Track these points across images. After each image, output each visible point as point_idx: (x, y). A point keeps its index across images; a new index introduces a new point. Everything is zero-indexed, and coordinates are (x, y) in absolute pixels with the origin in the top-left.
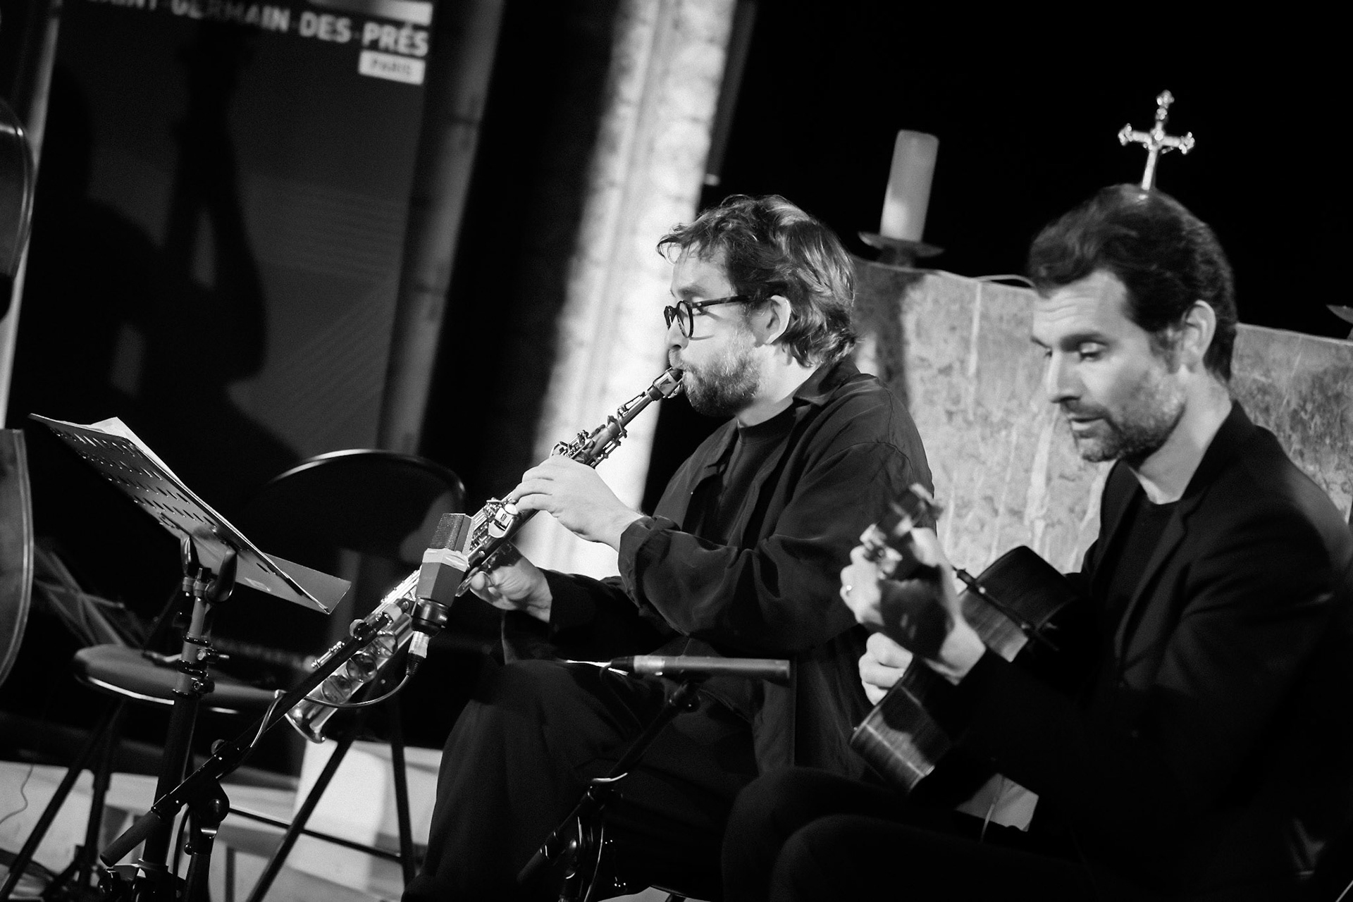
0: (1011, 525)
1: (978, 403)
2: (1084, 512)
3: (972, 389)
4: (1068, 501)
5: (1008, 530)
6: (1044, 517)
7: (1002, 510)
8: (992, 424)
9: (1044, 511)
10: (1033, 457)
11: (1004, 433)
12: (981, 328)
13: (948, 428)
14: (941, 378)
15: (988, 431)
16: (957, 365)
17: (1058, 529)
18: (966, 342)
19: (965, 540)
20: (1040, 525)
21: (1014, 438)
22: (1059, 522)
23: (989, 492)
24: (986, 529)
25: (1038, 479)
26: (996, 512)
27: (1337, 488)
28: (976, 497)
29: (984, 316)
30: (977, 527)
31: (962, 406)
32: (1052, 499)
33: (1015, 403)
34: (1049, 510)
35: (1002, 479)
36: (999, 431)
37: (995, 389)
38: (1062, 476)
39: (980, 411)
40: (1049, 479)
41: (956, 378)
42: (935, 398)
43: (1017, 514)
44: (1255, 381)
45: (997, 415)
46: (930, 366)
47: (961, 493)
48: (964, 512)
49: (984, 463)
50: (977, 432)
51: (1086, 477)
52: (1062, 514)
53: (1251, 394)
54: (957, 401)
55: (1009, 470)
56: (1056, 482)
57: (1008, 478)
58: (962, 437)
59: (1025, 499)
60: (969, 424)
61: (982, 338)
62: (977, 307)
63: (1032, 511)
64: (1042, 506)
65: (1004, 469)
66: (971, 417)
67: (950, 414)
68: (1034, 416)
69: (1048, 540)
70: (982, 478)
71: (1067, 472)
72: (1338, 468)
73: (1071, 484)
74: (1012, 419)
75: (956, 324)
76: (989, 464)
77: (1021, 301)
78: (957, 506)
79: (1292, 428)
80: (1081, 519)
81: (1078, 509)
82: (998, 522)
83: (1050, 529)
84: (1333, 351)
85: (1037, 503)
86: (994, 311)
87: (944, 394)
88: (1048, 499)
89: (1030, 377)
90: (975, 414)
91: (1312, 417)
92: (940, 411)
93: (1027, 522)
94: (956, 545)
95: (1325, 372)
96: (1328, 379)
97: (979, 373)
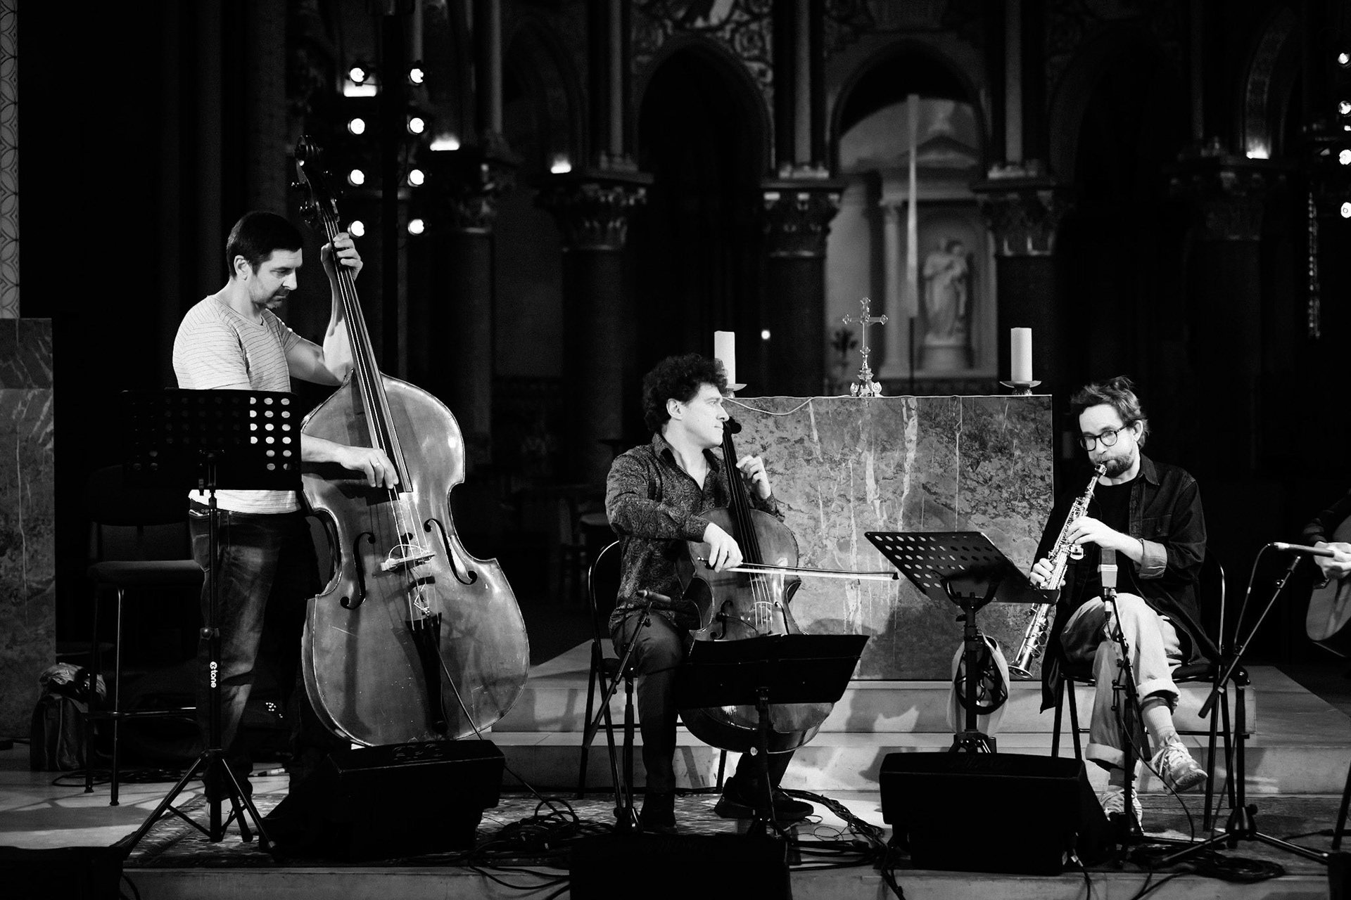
0: (860, 506)
1: (824, 453)
2: (903, 492)
3: (819, 447)
4: (891, 489)
5: (858, 508)
6: (879, 498)
7: (852, 499)
8: (835, 461)
9: (878, 496)
10: (865, 472)
11: (844, 464)
12: (816, 419)
13: (809, 467)
14: (797, 445)
15: (834, 466)
16: (806, 438)
17: (889, 502)
18: (809, 427)
19: (833, 517)
20: (877, 503)
21: (850, 465)
22: (888, 499)
23: (842, 493)
24: (844, 509)
25: (870, 483)
26: (849, 501)
27: (1044, 459)
28: (835, 496)
29: (816, 413)
30: (840, 509)
31: (814, 456)
32: (881, 489)
33: (846, 450)
34: (880, 495)
35: (849, 485)
36: (840, 464)
37: (832, 445)
38: (884, 478)
39: (826, 457)
40: (877, 481)
41: (807, 444)
42: (797, 455)
43: (862, 499)
44: (985, 419)
45: (838, 457)
46: (788, 440)
47: (824, 496)
48: (830, 503)
49: (835, 480)
50: (827, 466)
51: (899, 477)
52: (890, 495)
53: (985, 426)
54: (810, 453)
55: (852, 480)
56: (881, 481)
57: (852, 485)
58: (818, 470)
59: (865, 492)
60: (821, 464)
61: (818, 423)
62: (811, 409)
63: (870, 497)
64: (876, 494)
65: (849, 480)
66: (822, 460)
67: (808, 461)
68: (860, 454)
69: (884, 508)
70: (836, 487)
71: (887, 476)
72: (1042, 450)
73: (892, 481)
74: (848, 457)
75: (800, 419)
76: (838, 479)
77: (837, 403)
78: (824, 501)
79: (1011, 437)
80: (901, 496)
81: (898, 492)
82: (851, 505)
83: (884, 503)
84: (1025, 401)
85: (873, 492)
86: (822, 410)
87: (802, 452)
88: (879, 489)
89: (852, 437)
90: (823, 459)
91: (1021, 430)
92: (801, 461)
93: (869, 502)
94: (828, 520)
95: (1023, 411)
96: (1025, 413)
97: (820, 439)
